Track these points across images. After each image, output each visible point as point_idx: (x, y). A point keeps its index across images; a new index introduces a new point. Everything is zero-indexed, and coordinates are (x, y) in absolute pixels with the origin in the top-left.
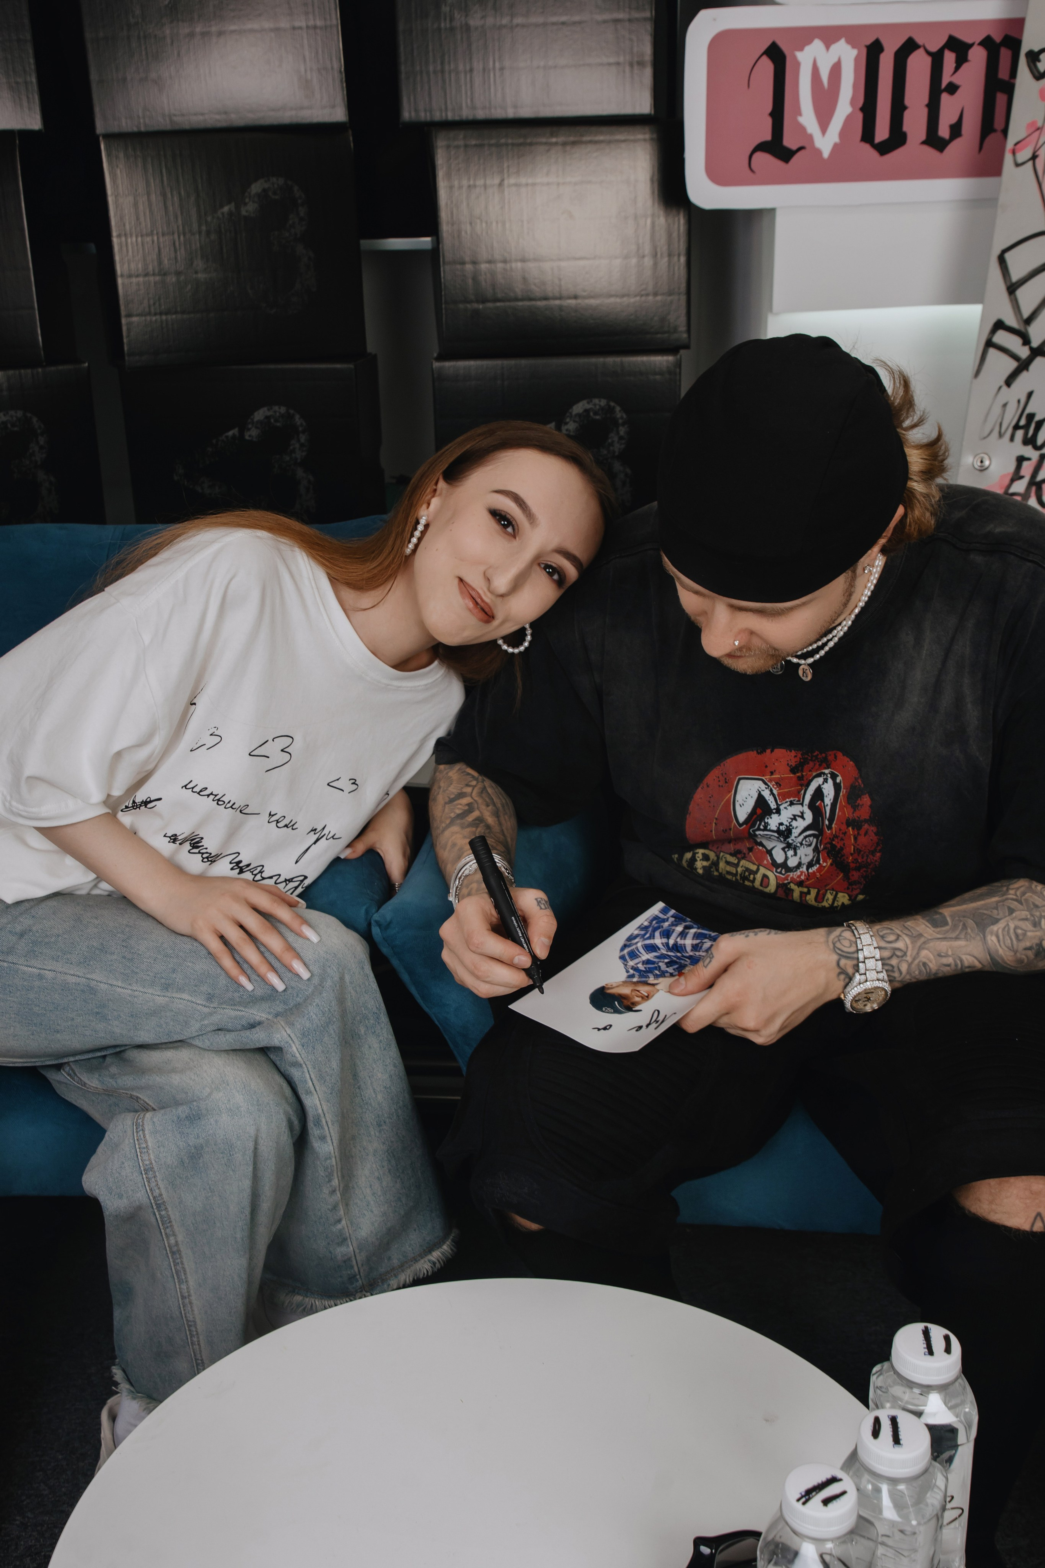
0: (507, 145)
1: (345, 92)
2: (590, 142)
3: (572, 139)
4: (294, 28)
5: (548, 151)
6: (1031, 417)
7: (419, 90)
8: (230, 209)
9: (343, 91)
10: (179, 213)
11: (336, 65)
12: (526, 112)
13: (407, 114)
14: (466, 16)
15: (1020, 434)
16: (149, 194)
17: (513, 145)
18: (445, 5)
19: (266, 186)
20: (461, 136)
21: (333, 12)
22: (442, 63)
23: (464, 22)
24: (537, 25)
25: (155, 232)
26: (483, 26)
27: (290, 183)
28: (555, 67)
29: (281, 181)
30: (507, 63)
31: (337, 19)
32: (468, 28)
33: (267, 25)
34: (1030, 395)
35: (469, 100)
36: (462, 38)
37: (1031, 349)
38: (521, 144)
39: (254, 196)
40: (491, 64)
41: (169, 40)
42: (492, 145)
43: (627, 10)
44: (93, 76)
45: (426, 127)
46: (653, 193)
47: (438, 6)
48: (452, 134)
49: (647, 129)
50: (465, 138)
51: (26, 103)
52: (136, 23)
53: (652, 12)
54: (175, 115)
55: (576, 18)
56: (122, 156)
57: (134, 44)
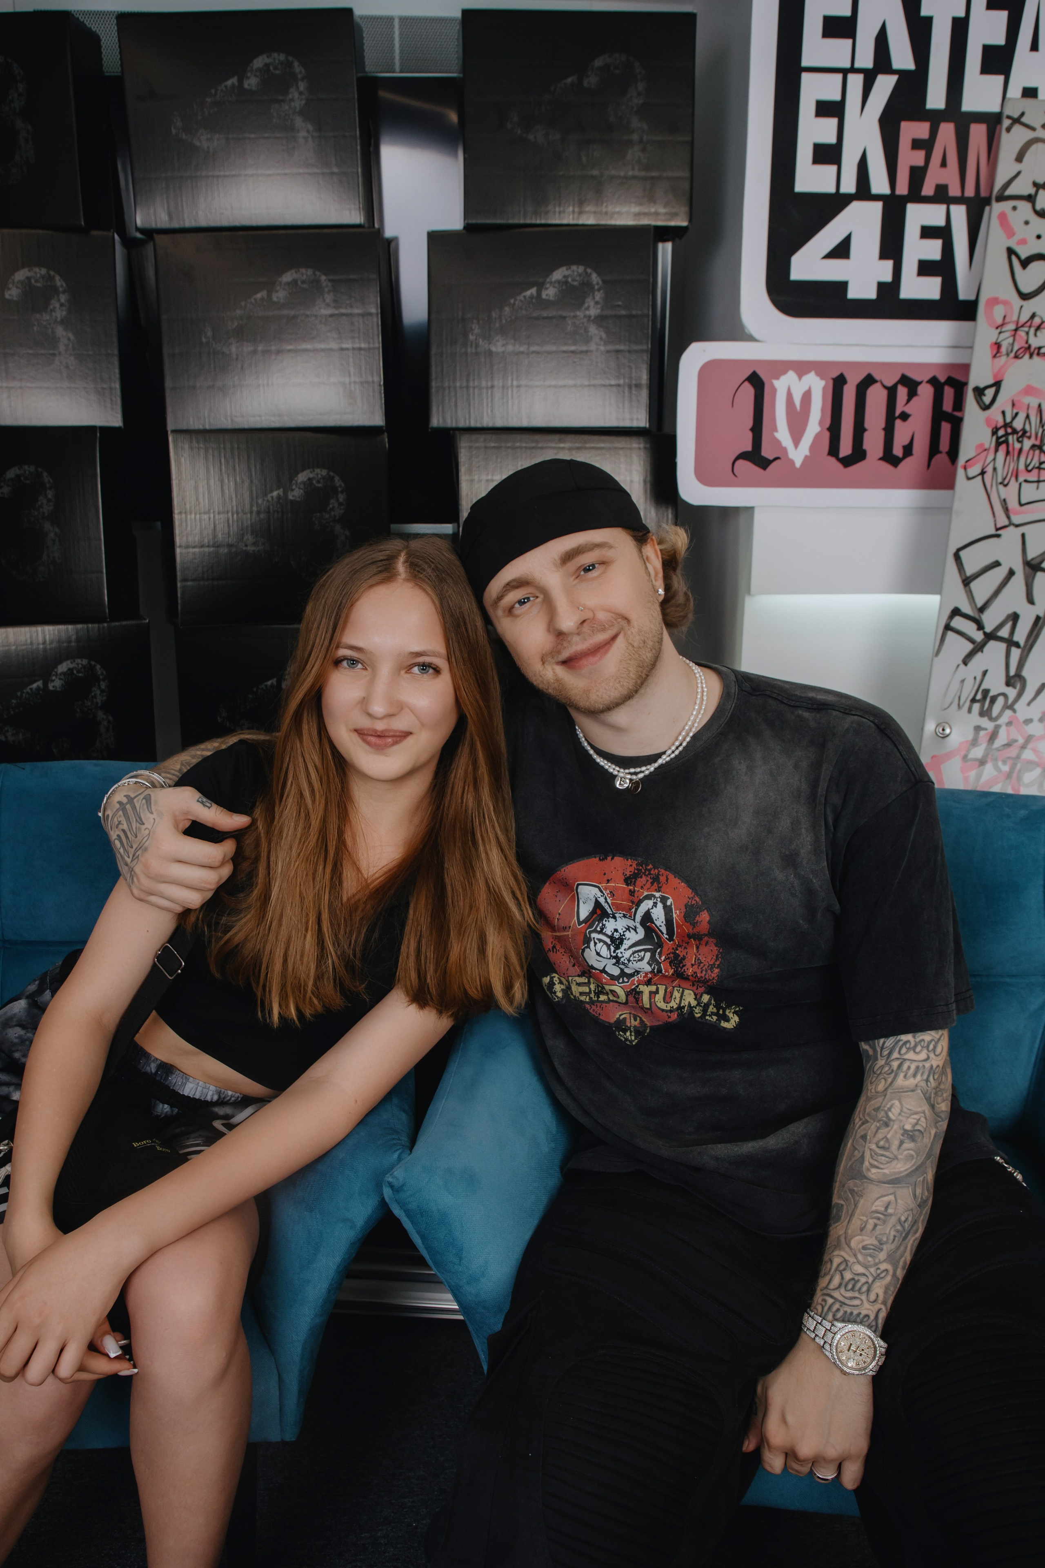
0: (521, 448)
1: (383, 402)
2: (593, 448)
3: (577, 445)
4: (342, 349)
6: (986, 692)
7: (447, 401)
8: (279, 494)
9: (381, 400)
10: (234, 496)
11: (376, 379)
12: (539, 422)
13: (436, 421)
14: (490, 343)
15: (976, 707)
16: (208, 480)
17: (526, 448)
18: (472, 334)
19: (311, 476)
20: (481, 441)
21: (376, 337)
22: (468, 381)
23: (487, 349)
25: (212, 511)
26: (503, 352)
27: (332, 474)
28: (565, 386)
29: (324, 472)
30: (523, 383)
31: (379, 343)
32: (490, 353)
34: (985, 673)
36: (485, 361)
37: (985, 633)
38: (533, 448)
39: (300, 483)
40: (510, 382)
41: (234, 356)
42: (508, 448)
43: (627, 343)
44: (168, 383)
45: (451, 432)
46: (645, 492)
47: (465, 335)
48: (474, 437)
49: (641, 439)
50: (485, 440)
51: (109, 405)
52: (208, 343)
53: (648, 345)
54: (236, 416)
55: (584, 348)
56: (187, 448)
57: (204, 358)
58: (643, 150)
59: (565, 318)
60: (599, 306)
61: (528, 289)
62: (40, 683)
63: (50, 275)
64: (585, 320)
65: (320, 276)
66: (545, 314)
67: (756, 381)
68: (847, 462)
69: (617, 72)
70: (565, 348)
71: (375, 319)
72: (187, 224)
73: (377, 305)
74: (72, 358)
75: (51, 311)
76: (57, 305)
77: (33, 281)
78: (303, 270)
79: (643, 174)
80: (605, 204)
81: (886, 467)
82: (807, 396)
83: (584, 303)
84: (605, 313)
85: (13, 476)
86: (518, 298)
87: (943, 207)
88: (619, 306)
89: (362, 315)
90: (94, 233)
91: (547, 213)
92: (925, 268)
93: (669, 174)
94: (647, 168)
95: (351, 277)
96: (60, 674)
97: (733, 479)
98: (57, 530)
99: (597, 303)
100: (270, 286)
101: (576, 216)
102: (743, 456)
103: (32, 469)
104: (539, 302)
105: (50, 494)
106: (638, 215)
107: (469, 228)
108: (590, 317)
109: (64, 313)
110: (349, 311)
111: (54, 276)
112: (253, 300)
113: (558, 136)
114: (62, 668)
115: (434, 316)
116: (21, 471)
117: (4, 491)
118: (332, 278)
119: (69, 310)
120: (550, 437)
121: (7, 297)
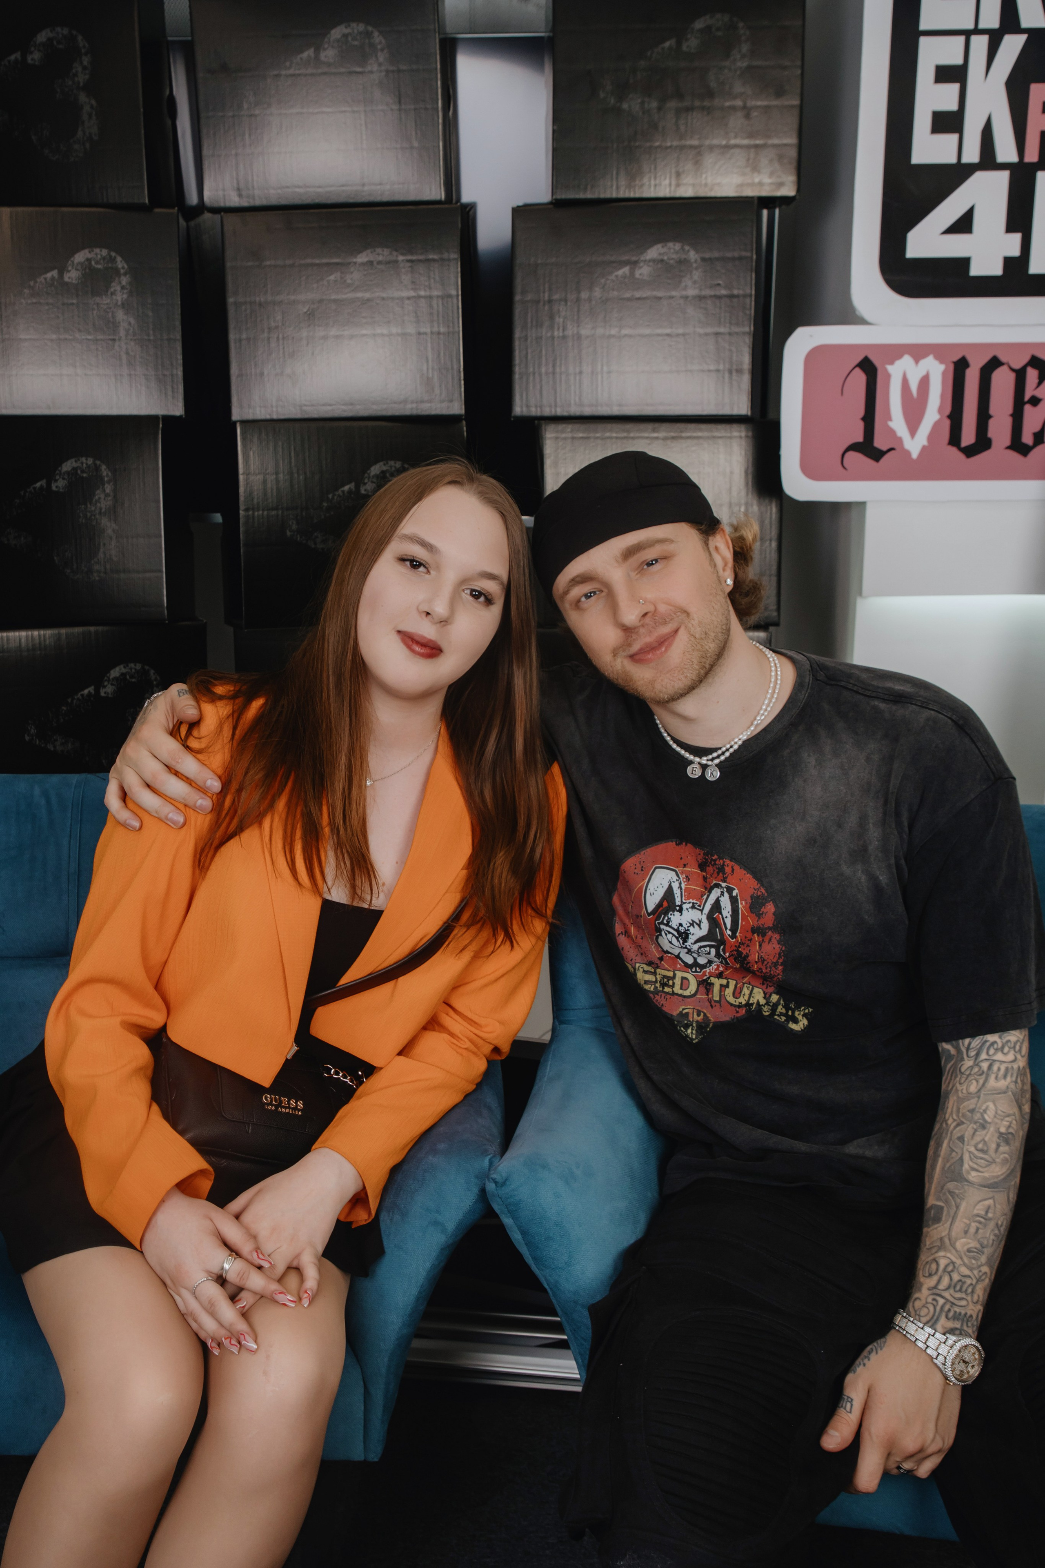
0: (610, 438)
1: (463, 389)
2: (690, 437)
3: (672, 434)
4: (419, 334)
5: (649, 444)
7: (531, 387)
8: (350, 488)
9: (461, 388)
10: (303, 491)
11: (456, 366)
12: (630, 410)
13: (519, 409)
14: (578, 326)
16: (277, 473)
17: (617, 438)
18: (559, 317)
19: (385, 468)
20: (569, 430)
21: (456, 320)
22: (554, 366)
23: (575, 332)
24: (643, 336)
26: (593, 336)
28: (659, 372)
29: (399, 465)
30: (614, 368)
31: (460, 327)
32: (579, 337)
33: (397, 331)
35: (577, 399)
36: (573, 345)
38: (625, 438)
39: (373, 477)
40: (599, 369)
41: (305, 342)
42: (597, 438)
43: (728, 325)
44: (234, 370)
45: (536, 422)
46: (747, 484)
47: (552, 317)
48: (561, 427)
49: (743, 427)
50: (572, 431)
51: (170, 393)
52: (277, 327)
53: (750, 327)
54: (305, 405)
55: (681, 331)
56: (255, 440)
57: (273, 344)
58: (747, 116)
59: (660, 298)
60: (697, 286)
61: (620, 269)
62: (91, 689)
63: (111, 256)
64: (682, 301)
65: (397, 256)
66: (638, 294)
68: (970, 452)
69: (720, 33)
70: (659, 331)
71: (455, 301)
72: (258, 203)
73: (458, 286)
74: (133, 343)
75: (112, 294)
76: (118, 288)
77: (93, 263)
78: (379, 250)
79: (746, 142)
80: (704, 176)
81: (1014, 455)
82: (925, 382)
83: (680, 282)
84: (703, 293)
85: (70, 469)
86: (610, 278)
88: (719, 284)
89: (442, 297)
90: (157, 210)
91: (642, 185)
93: (776, 141)
94: (751, 136)
95: (431, 257)
96: (113, 679)
97: (843, 472)
98: (114, 526)
99: (695, 282)
100: (344, 267)
101: (673, 188)
102: (854, 447)
103: (90, 461)
104: (633, 282)
105: (108, 488)
106: (741, 185)
107: (557, 204)
108: (687, 297)
109: (125, 296)
110: (428, 293)
111: (115, 257)
112: (325, 283)
113: (654, 104)
114: (115, 673)
115: (518, 298)
116: (78, 464)
117: (59, 484)
118: (409, 257)
119: (130, 294)
120: (642, 426)
121: (66, 279)
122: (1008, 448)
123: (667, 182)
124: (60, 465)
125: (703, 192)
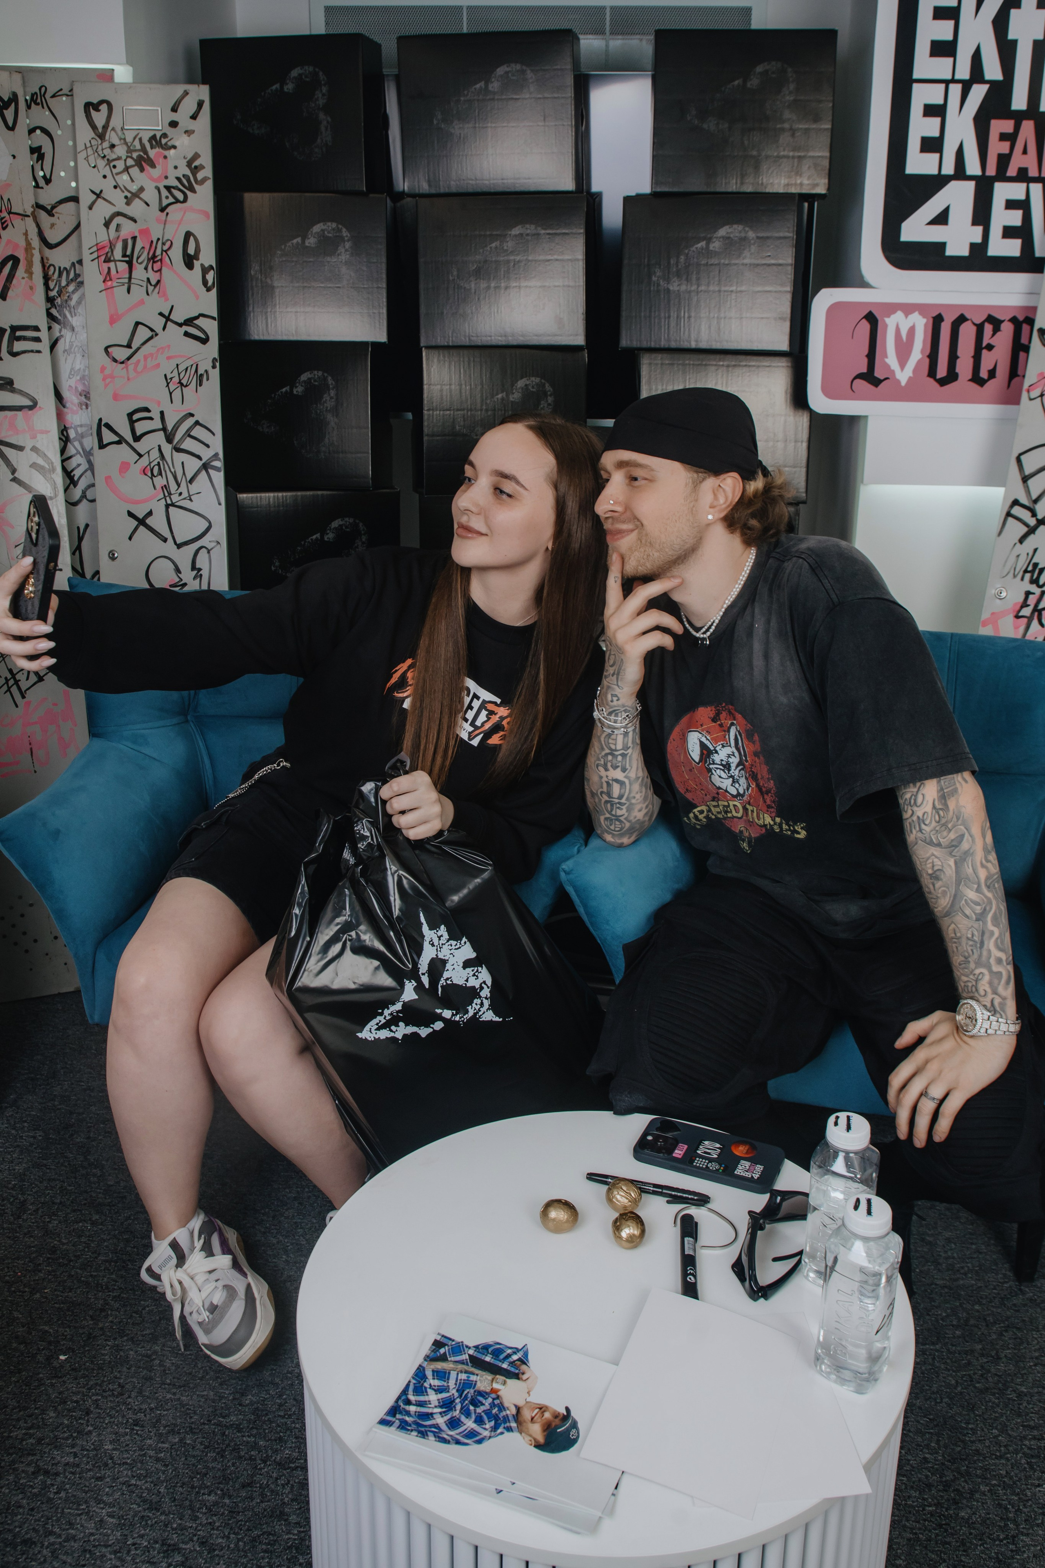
0: (689, 365)
1: (585, 326)
2: (746, 366)
3: (733, 363)
4: (555, 286)
6: (1036, 564)
7: (633, 327)
8: (503, 396)
10: (469, 397)
11: (580, 310)
12: (703, 345)
13: (625, 342)
14: (668, 283)
15: (1028, 575)
16: (450, 385)
18: (655, 276)
19: (528, 382)
20: (659, 358)
21: (580, 277)
22: (650, 312)
23: (666, 287)
24: (714, 292)
25: (453, 408)
26: (679, 290)
27: (543, 381)
29: (538, 380)
30: (693, 314)
31: (583, 282)
32: (668, 291)
33: (539, 284)
34: (1035, 550)
35: (666, 336)
36: (664, 297)
37: (1037, 520)
38: (698, 365)
39: (519, 388)
40: (682, 314)
41: (473, 291)
42: (679, 364)
43: (774, 285)
44: (423, 310)
45: (636, 351)
47: (650, 277)
48: (654, 355)
49: (785, 360)
50: (662, 359)
51: (377, 325)
52: (453, 280)
53: (790, 288)
56: (435, 360)
57: (451, 292)
58: (793, 135)
59: (727, 264)
60: (753, 256)
61: (699, 243)
62: (318, 535)
63: (338, 228)
64: (743, 267)
65: (540, 230)
66: (711, 262)
67: (872, 319)
68: (943, 382)
69: (774, 76)
70: (727, 288)
71: (580, 263)
72: (442, 191)
73: (583, 253)
74: (352, 290)
75: (339, 255)
76: (343, 250)
77: (326, 232)
78: (528, 226)
80: (761, 177)
82: (912, 331)
83: (742, 253)
84: (759, 262)
85: (306, 379)
86: (691, 249)
87: (1024, 185)
88: (768, 256)
89: (571, 261)
90: (372, 195)
91: (717, 183)
92: (1009, 232)
93: (815, 154)
94: (795, 149)
95: (564, 231)
96: (335, 529)
97: (852, 394)
98: (336, 420)
99: (752, 254)
100: (502, 237)
101: (738, 185)
102: (860, 376)
103: (320, 373)
104: (708, 253)
105: (332, 393)
106: (788, 185)
107: (655, 195)
108: (747, 264)
109: (348, 256)
110: (561, 257)
111: (341, 228)
112: (488, 248)
113: (726, 125)
114: (335, 524)
115: (626, 262)
116: (312, 376)
117: (299, 390)
118: (548, 231)
119: (352, 255)
120: (712, 357)
121: (307, 244)
122: (969, 380)
123: (734, 181)
124: (300, 376)
125: (761, 189)
